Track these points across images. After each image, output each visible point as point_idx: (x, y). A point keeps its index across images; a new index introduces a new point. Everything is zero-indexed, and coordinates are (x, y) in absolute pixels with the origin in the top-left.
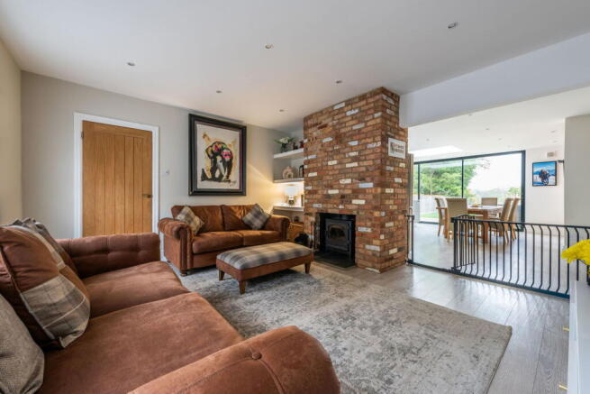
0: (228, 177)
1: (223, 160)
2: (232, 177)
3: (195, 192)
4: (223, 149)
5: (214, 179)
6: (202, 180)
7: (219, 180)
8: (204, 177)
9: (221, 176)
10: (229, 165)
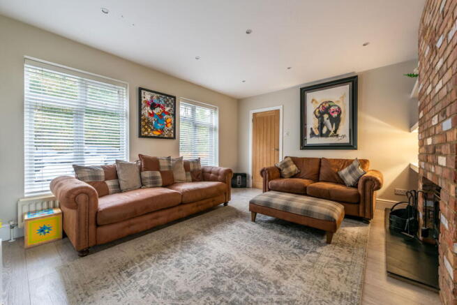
0: (335, 132)
1: (331, 118)
2: (339, 132)
3: (304, 146)
4: (330, 106)
5: (321, 135)
6: (311, 137)
7: (327, 135)
8: (313, 134)
9: (329, 131)
10: (336, 121)
